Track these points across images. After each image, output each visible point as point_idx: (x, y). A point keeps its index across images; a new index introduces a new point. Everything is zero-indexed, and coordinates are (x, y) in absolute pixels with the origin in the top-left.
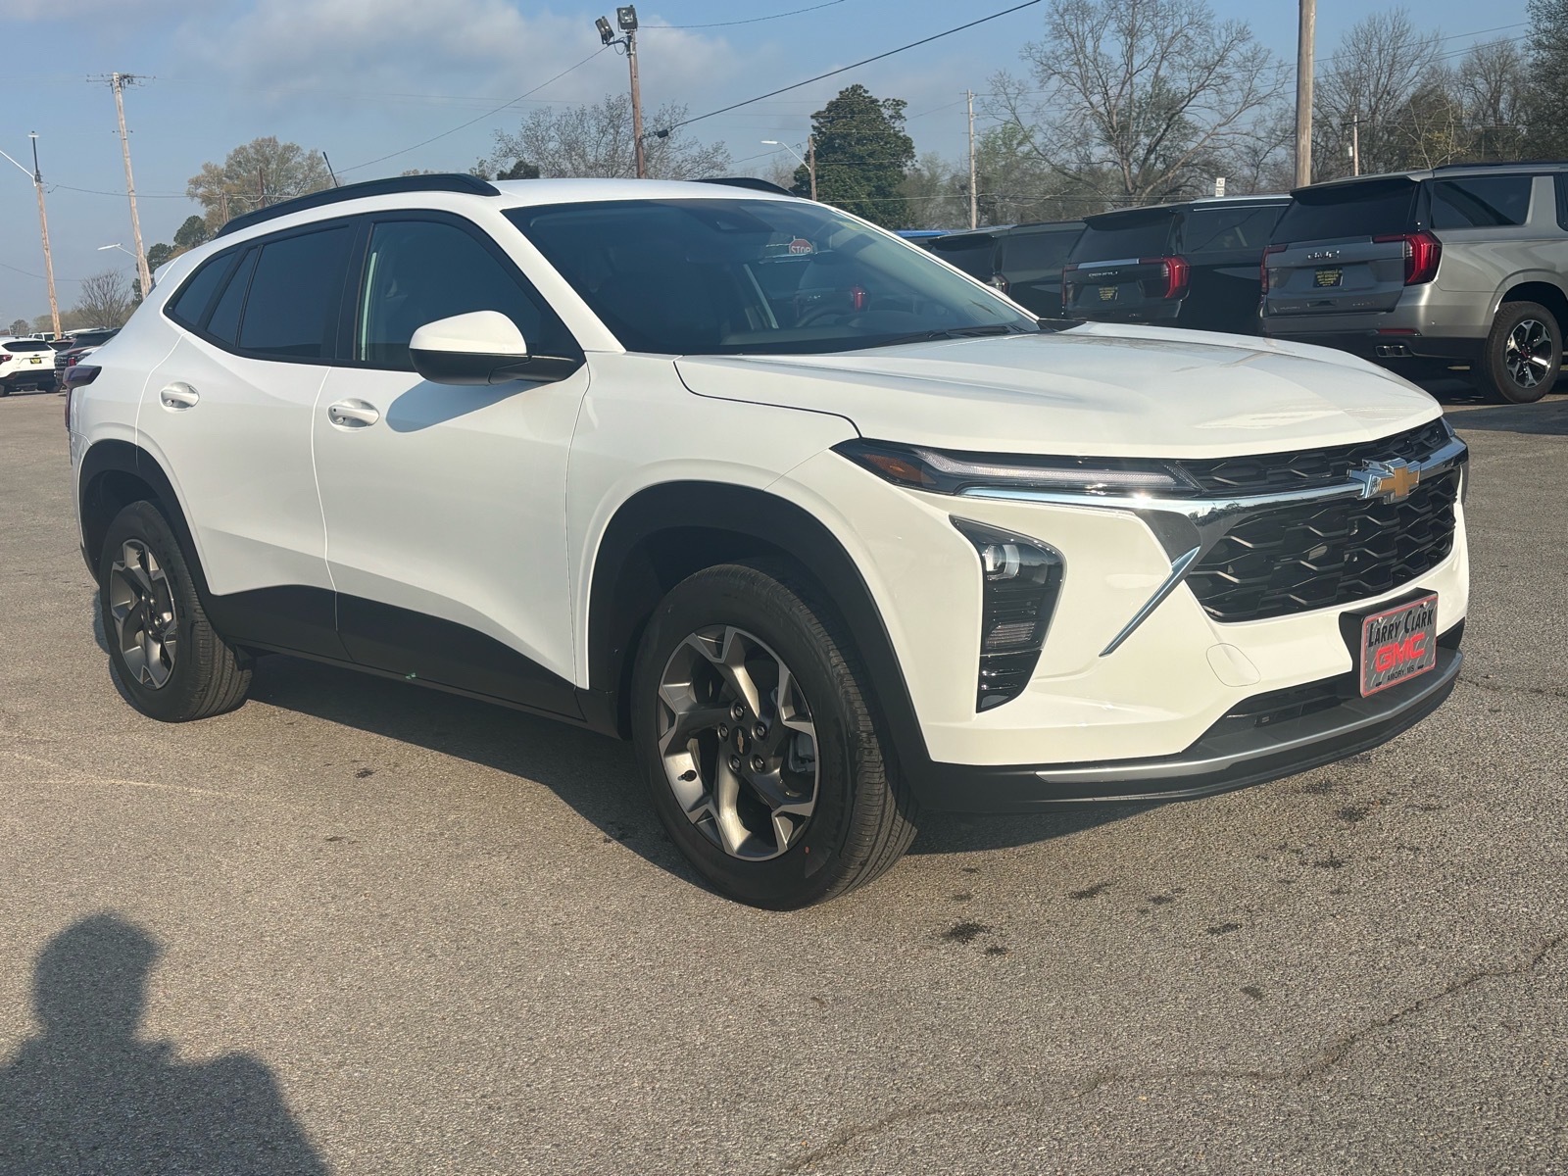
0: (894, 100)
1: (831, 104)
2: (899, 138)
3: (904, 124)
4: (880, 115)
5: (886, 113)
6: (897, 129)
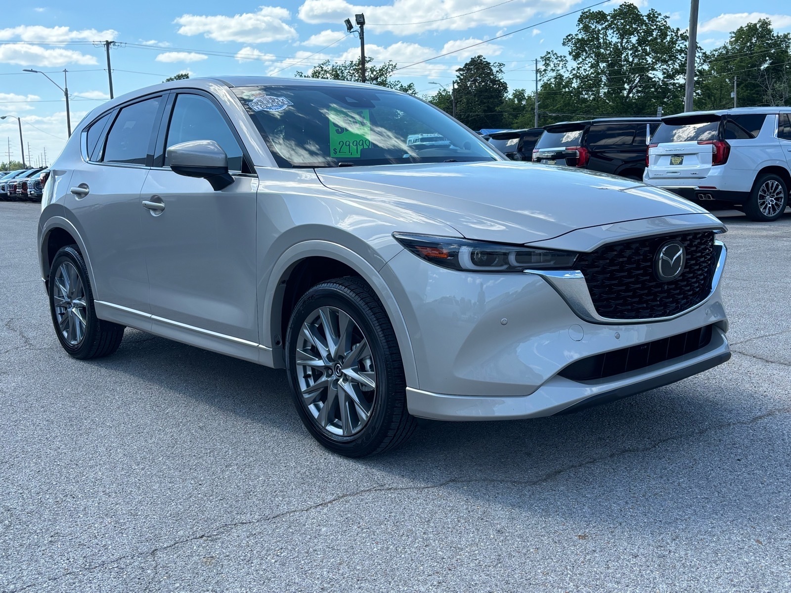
0: (499, 63)
1: (466, 64)
2: (501, 82)
3: (504, 75)
4: (492, 70)
5: (494, 70)
6: (500, 78)
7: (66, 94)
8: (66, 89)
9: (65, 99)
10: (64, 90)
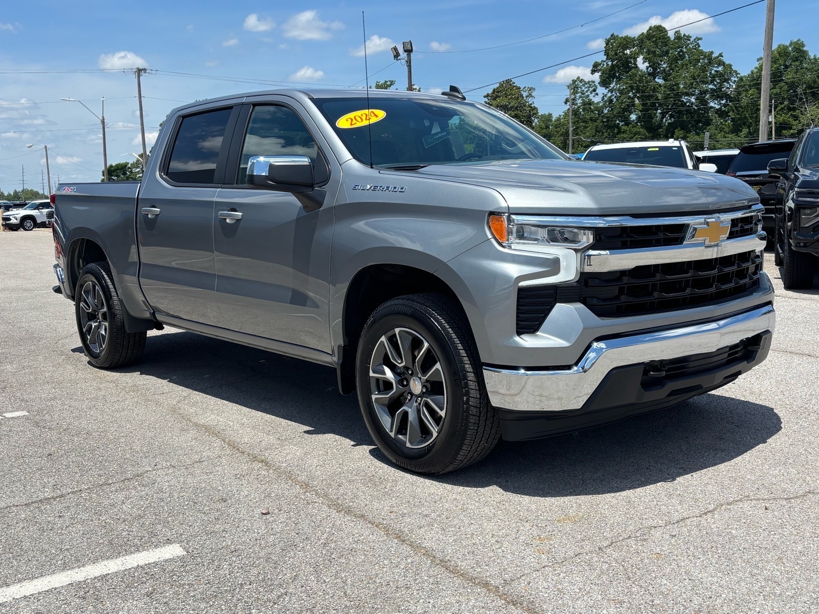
0: (528, 88)
1: (494, 90)
2: (531, 107)
3: (534, 100)
4: (522, 95)
5: (525, 94)
6: (530, 103)
7: (103, 122)
8: (103, 117)
9: (102, 127)
10: (101, 119)
